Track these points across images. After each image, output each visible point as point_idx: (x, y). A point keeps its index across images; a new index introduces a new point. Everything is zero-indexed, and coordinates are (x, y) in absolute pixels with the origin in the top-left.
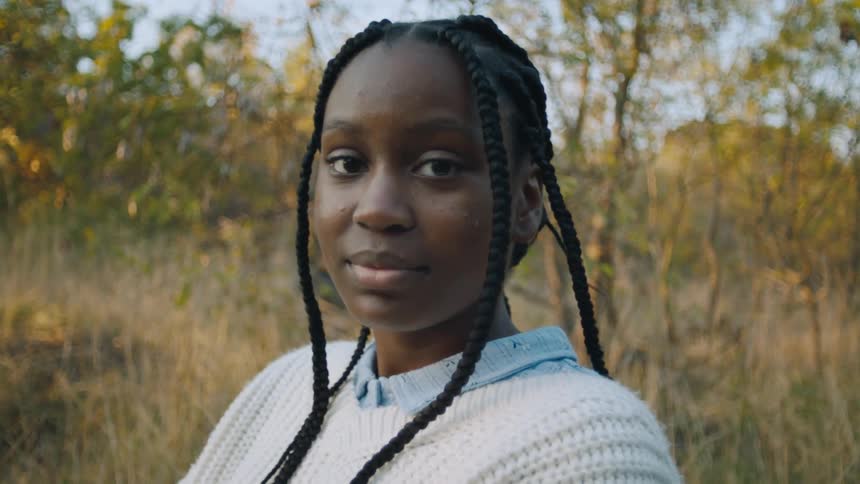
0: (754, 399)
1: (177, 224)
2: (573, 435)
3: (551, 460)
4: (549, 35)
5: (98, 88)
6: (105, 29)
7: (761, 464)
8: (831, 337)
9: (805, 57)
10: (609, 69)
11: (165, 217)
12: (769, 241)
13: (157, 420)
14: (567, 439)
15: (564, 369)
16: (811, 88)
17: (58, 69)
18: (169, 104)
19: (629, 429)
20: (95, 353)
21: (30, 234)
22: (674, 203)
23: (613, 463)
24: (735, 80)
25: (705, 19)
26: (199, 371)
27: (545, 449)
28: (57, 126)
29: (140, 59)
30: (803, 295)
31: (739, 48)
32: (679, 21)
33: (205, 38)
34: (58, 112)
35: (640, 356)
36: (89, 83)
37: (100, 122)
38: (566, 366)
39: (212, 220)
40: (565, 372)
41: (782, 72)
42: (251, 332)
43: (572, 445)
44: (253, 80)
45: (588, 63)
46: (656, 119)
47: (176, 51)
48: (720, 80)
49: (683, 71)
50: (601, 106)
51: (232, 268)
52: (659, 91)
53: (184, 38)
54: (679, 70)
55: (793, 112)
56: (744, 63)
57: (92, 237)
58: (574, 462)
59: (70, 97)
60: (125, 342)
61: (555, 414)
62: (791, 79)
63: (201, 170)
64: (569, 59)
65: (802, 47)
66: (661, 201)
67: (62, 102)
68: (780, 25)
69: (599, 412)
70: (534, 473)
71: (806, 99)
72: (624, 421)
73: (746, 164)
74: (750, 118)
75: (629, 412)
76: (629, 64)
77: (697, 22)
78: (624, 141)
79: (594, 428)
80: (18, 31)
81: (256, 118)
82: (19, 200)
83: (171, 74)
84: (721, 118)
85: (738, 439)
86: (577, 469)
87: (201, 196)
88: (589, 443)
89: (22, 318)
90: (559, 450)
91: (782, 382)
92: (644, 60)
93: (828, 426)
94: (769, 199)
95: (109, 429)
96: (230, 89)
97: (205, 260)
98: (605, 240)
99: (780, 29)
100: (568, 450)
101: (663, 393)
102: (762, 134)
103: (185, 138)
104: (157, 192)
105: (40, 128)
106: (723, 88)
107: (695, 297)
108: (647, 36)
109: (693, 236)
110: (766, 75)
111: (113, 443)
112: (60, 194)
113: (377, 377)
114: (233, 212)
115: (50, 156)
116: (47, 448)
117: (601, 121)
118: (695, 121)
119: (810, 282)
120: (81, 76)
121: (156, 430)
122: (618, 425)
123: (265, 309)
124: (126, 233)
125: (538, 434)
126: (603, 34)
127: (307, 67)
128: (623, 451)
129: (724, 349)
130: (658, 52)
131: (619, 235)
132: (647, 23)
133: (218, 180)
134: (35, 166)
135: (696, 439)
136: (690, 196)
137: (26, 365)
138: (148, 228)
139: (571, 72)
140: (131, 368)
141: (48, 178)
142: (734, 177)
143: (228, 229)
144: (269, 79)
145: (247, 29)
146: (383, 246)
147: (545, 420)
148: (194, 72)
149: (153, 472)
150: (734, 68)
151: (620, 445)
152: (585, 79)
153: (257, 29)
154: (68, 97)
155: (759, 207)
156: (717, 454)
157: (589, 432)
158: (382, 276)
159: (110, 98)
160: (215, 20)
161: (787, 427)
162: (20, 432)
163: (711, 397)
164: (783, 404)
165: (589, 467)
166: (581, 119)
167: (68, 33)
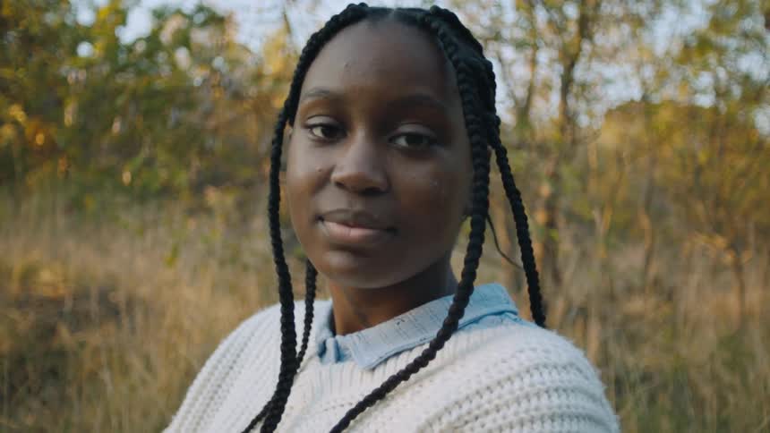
0: (684, 351)
1: (167, 191)
2: (512, 383)
3: (493, 406)
4: (502, 23)
5: (96, 70)
6: (102, 16)
7: (691, 411)
8: (754, 296)
9: (732, 43)
10: (555, 54)
11: (156, 186)
12: (699, 208)
13: (149, 367)
14: (507, 386)
15: (505, 322)
16: (738, 71)
17: (61, 52)
18: (160, 84)
19: (564, 376)
20: (93, 306)
21: (35, 200)
22: (613, 174)
23: (550, 408)
24: (668, 65)
25: (642, 9)
26: (187, 324)
27: (487, 396)
28: (60, 104)
29: (134, 44)
30: (728, 258)
31: (673, 36)
32: (618, 11)
33: (191, 24)
34: (60, 91)
35: (584, 312)
36: (89, 65)
37: (98, 101)
38: (507, 319)
39: (198, 188)
40: (507, 325)
41: (712, 58)
42: (233, 289)
43: (512, 392)
44: (234, 63)
45: (536, 48)
46: (597, 99)
47: (166, 36)
48: (654, 63)
49: (621, 56)
50: (548, 86)
51: (216, 231)
52: (600, 75)
53: (172, 25)
54: (619, 54)
55: (721, 93)
56: (676, 49)
57: (91, 203)
58: (514, 408)
59: (72, 77)
60: (120, 297)
61: (496, 365)
62: (721, 63)
63: (187, 143)
64: (519, 45)
65: (730, 34)
66: (600, 174)
67: (63, 81)
68: (710, 14)
69: (536, 362)
70: (477, 418)
71: (732, 82)
72: (559, 368)
73: (678, 140)
74: (682, 98)
75: (564, 359)
76: (572, 50)
77: (635, 12)
78: (568, 118)
79: (531, 376)
80: (24, 18)
81: (237, 96)
82: (26, 170)
83: (161, 57)
84: (656, 99)
85: (671, 388)
86: (516, 414)
87: (188, 166)
88: (527, 389)
89: (29, 275)
90: (500, 397)
91: (710, 336)
92: (586, 46)
93: (751, 376)
94: (699, 171)
95: (106, 376)
96: (214, 71)
97: (192, 224)
98: (551, 206)
99: (710, 17)
100: (508, 397)
101: (604, 345)
102: (693, 113)
103: (173, 115)
104: (149, 163)
105: (45, 105)
106: (658, 72)
107: (630, 260)
108: (590, 24)
109: (628, 204)
110: (696, 59)
111: (110, 388)
112: (62, 164)
113: (334, 334)
114: (217, 180)
115: (53, 130)
116: (50, 391)
117: (547, 100)
118: (632, 101)
119: (736, 245)
120: (81, 59)
121: (148, 377)
122: (554, 373)
123: (245, 268)
124: (120, 199)
125: (480, 382)
126: (550, 22)
127: (283, 51)
128: (559, 396)
129: (658, 307)
130: (599, 38)
131: (564, 203)
132: (590, 13)
133: (203, 152)
134: (40, 139)
135: (633, 387)
136: (628, 168)
137: (32, 316)
138: (141, 195)
139: (522, 56)
140: (125, 321)
141: (51, 150)
142: (667, 151)
143: (213, 196)
144: (249, 61)
145: (230, 17)
146: (358, 206)
147: (487, 371)
148: (182, 56)
149: (145, 415)
150: (668, 53)
151: (556, 390)
152: (533, 62)
153: (239, 17)
154: (69, 79)
155: (690, 177)
156: (652, 400)
157: (527, 380)
158: (356, 233)
159: (107, 78)
160: (201, 9)
161: (715, 378)
162: (26, 378)
163: (646, 350)
164: (712, 357)
165: (527, 411)
166: (529, 99)
167: (69, 21)
